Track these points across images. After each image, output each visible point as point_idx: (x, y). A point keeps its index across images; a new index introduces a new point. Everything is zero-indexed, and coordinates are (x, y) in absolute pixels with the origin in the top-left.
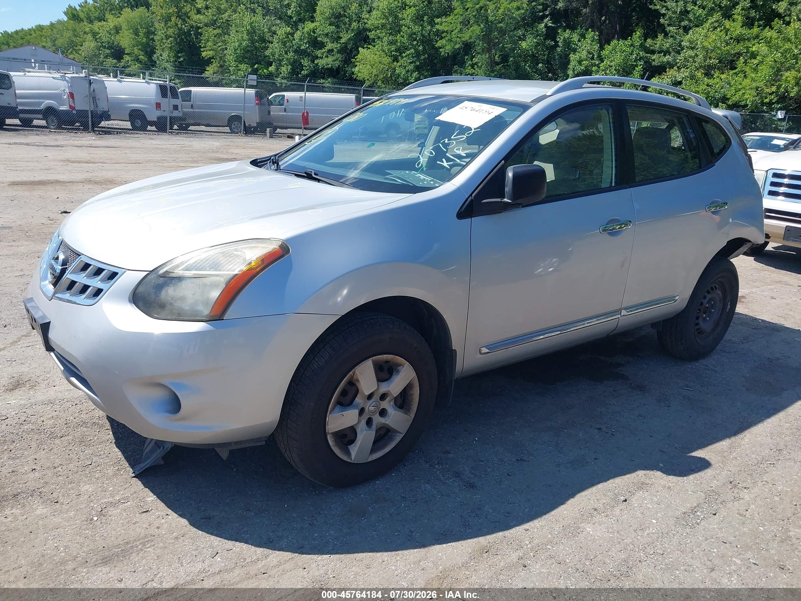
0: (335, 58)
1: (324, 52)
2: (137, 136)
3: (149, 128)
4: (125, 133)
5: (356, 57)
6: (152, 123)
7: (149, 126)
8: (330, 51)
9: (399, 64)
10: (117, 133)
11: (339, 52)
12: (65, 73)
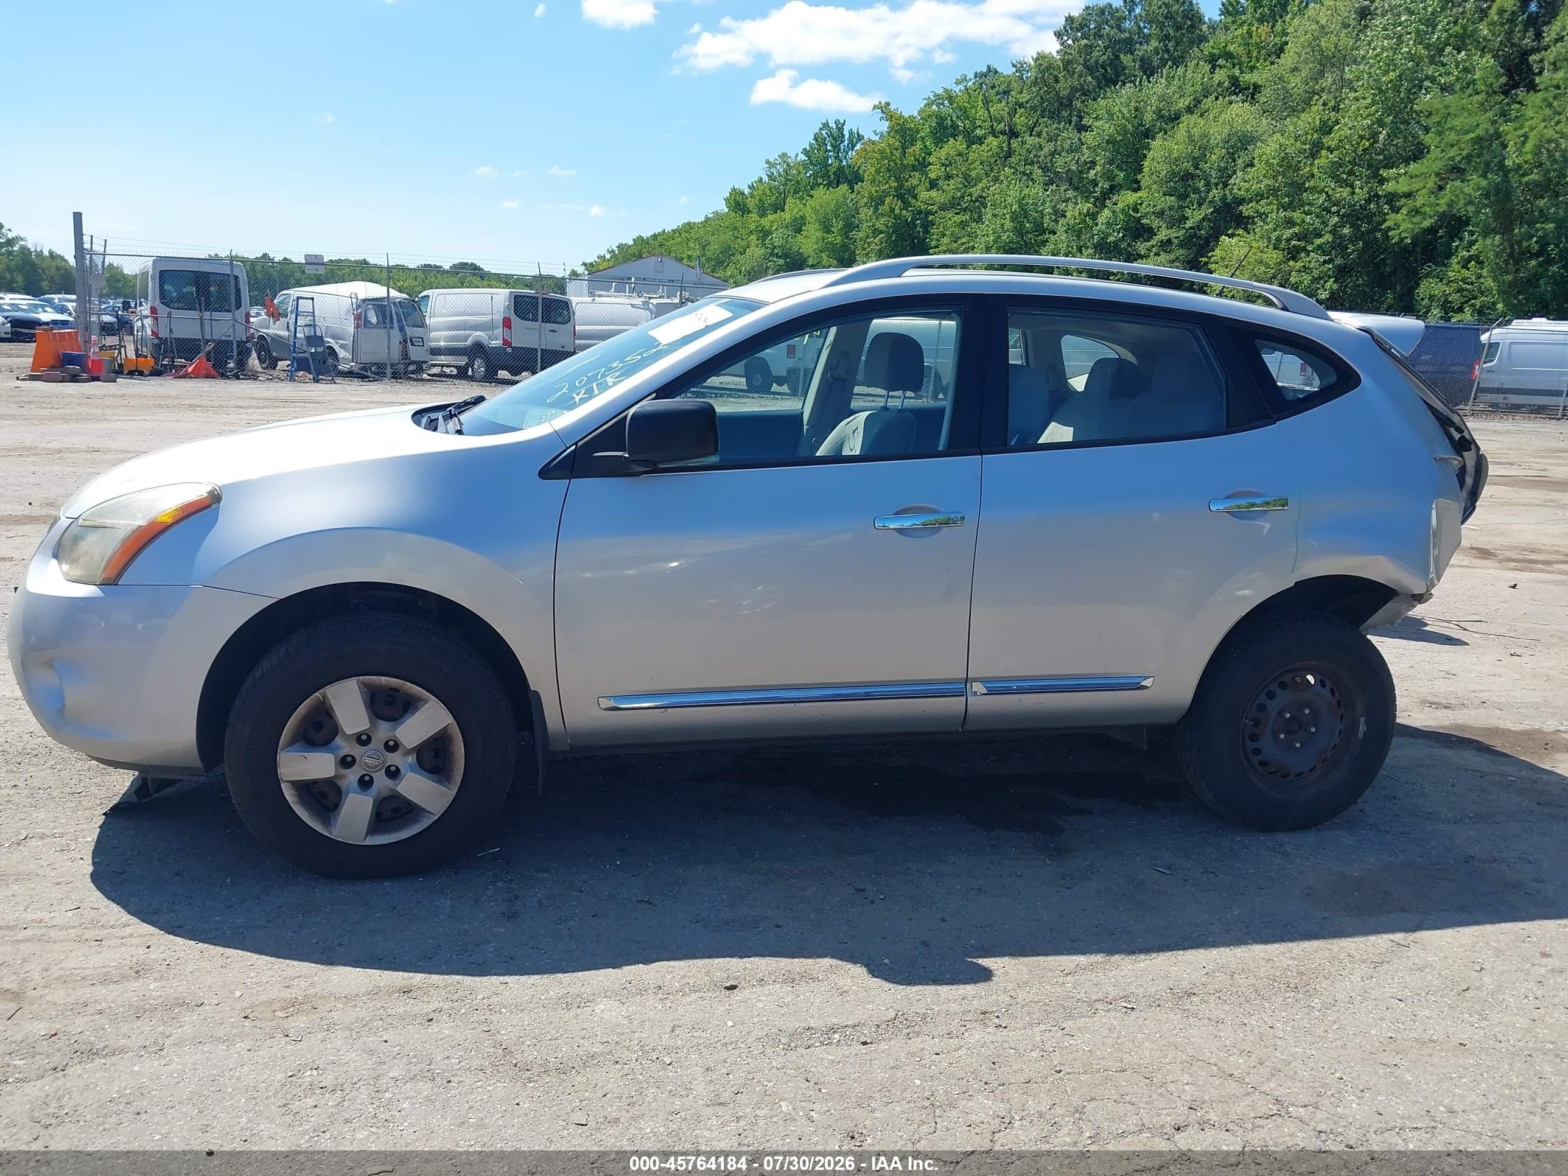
0: (1172, 257)
1: (1153, 246)
2: (744, 400)
3: (775, 387)
4: (729, 396)
5: (1210, 254)
6: (780, 381)
7: (774, 384)
8: (1166, 245)
9: (1300, 264)
10: (716, 396)
11: (1181, 245)
12: (650, 298)
